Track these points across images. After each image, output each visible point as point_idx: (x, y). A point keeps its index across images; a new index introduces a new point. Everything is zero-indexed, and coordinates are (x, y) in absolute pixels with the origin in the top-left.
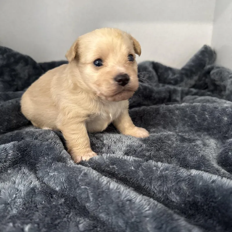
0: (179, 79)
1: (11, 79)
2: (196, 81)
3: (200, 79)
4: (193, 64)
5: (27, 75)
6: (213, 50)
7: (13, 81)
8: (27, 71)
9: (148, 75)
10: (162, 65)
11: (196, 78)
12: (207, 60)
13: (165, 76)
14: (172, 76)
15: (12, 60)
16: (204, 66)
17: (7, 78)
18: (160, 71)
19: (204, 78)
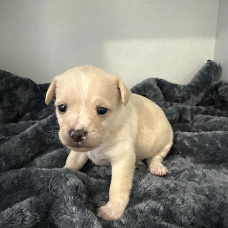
0: (186, 97)
1: (10, 105)
2: (202, 98)
3: (206, 96)
4: (198, 81)
5: (27, 99)
6: (218, 65)
7: (14, 106)
8: (27, 95)
9: (153, 93)
10: (166, 82)
11: (202, 94)
12: (213, 76)
13: (172, 94)
14: (178, 94)
15: (12, 85)
16: (210, 82)
17: (6, 104)
18: (165, 88)
19: (210, 95)
